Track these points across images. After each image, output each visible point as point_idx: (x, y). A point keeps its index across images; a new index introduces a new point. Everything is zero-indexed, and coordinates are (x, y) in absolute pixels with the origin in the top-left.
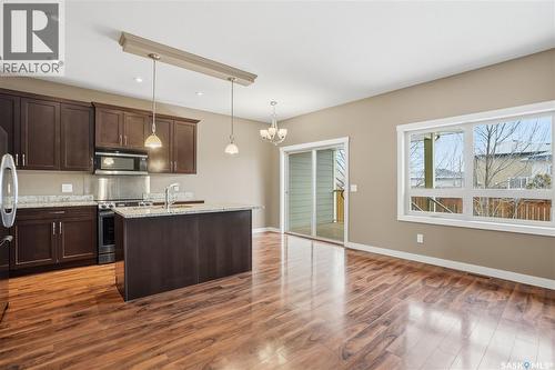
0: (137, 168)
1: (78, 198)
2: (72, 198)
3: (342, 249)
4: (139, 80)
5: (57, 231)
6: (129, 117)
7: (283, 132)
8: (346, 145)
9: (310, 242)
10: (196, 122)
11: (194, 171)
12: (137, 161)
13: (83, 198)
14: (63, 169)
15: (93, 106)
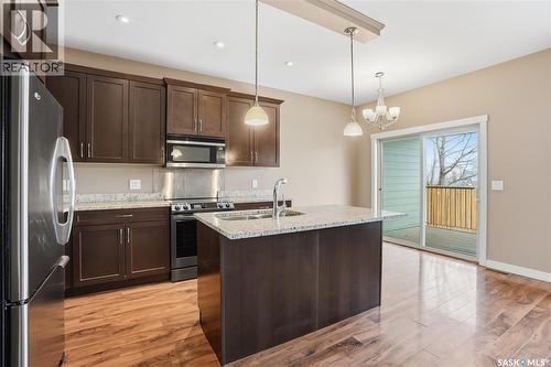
0: (213, 160)
1: (147, 196)
2: (140, 196)
3: (475, 268)
4: (220, 45)
5: (125, 240)
6: (204, 96)
7: (395, 111)
8: (483, 126)
9: (418, 253)
10: (279, 102)
11: (276, 163)
12: (214, 151)
13: (152, 196)
14: (131, 161)
15: (165, 83)
